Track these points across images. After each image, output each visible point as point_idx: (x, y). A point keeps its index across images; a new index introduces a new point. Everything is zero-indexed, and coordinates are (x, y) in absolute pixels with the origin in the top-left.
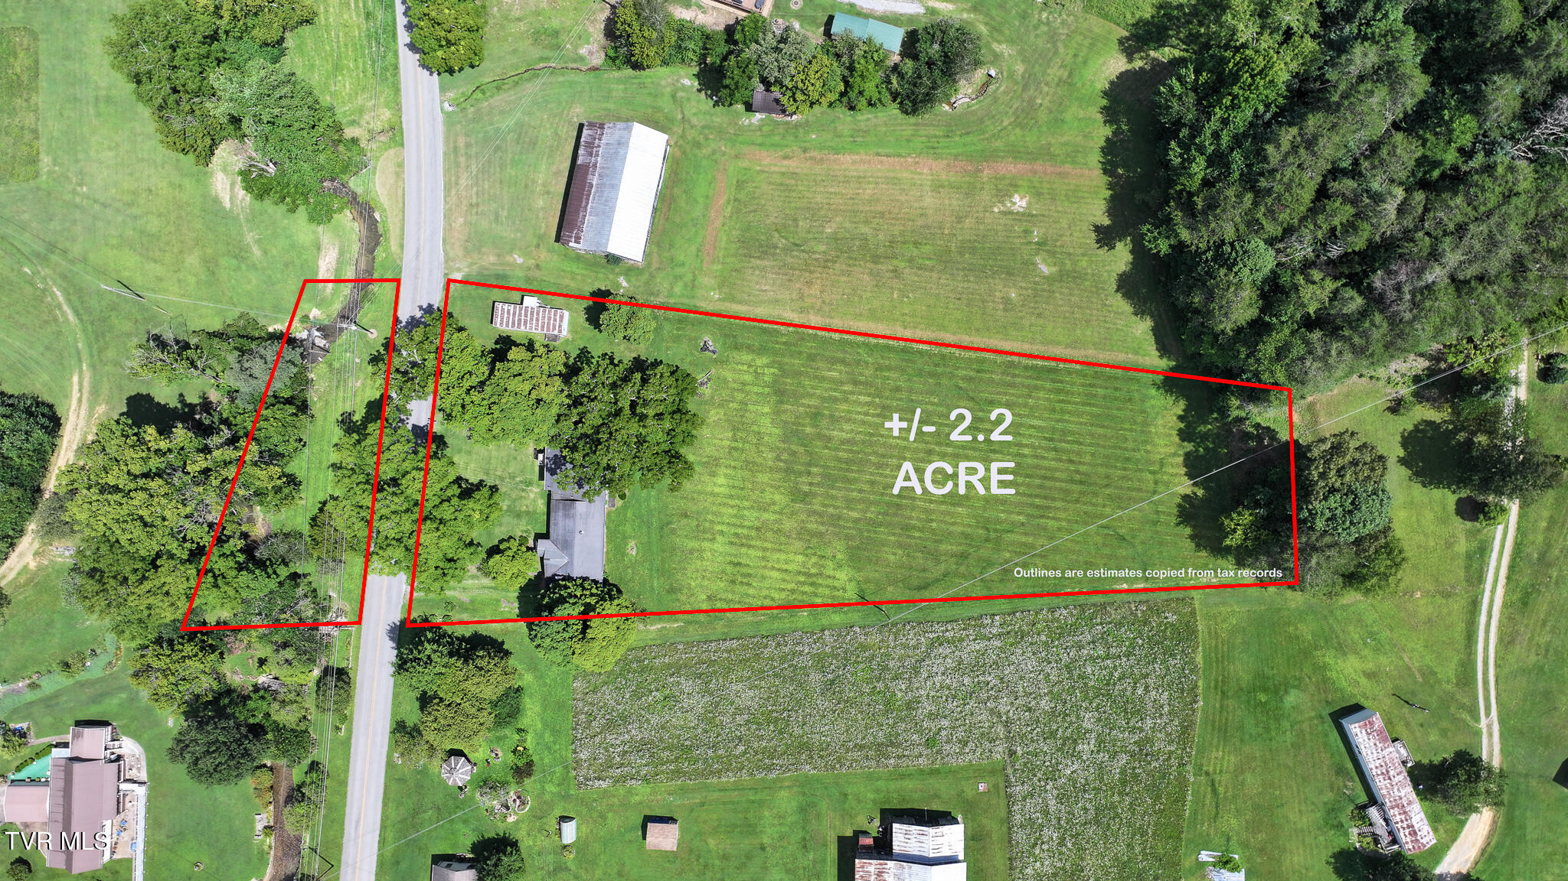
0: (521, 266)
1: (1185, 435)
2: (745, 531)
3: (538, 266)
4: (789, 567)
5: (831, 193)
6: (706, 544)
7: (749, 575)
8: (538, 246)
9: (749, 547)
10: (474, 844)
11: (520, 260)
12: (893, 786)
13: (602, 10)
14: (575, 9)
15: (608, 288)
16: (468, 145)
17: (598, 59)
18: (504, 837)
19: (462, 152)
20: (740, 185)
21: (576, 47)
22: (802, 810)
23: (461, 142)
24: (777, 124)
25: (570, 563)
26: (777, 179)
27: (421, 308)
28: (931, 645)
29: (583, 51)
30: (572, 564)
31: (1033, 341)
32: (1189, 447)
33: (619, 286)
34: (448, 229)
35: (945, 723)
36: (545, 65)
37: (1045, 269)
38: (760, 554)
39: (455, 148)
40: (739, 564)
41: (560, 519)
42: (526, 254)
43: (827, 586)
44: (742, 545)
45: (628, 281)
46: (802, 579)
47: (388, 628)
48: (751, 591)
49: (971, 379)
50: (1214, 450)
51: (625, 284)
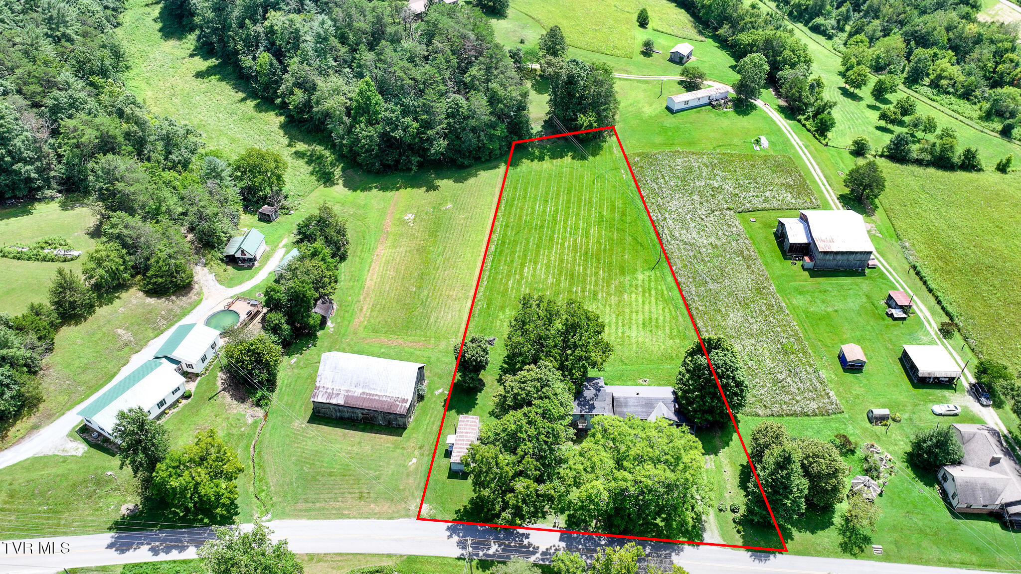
0: (419, 460)
1: (541, 159)
2: (620, 321)
3: (420, 448)
4: (640, 301)
5: (390, 289)
6: (633, 340)
7: (650, 319)
8: (403, 448)
9: (631, 319)
10: (926, 484)
11: (414, 460)
12: (768, 255)
13: (223, 397)
14: (216, 416)
15: (443, 400)
16: (306, 501)
17: (259, 412)
18: (907, 462)
19: (311, 505)
20: (375, 331)
21: (246, 424)
22: (801, 293)
23: (303, 506)
24: (337, 315)
25: (664, 400)
26: (375, 314)
27: (450, 537)
28: (676, 239)
29: (250, 421)
30: (664, 399)
31: (490, 208)
32: (547, 158)
33: (442, 394)
34: (379, 516)
35: (720, 233)
36: (252, 446)
37: (449, 206)
38: (634, 314)
39: (306, 511)
40: (644, 324)
41: (629, 410)
42: (410, 456)
43: (649, 283)
44: (630, 323)
45: (439, 388)
46: (647, 295)
47: (757, 561)
48: (661, 318)
49: (512, 229)
50: (548, 150)
51: (441, 390)
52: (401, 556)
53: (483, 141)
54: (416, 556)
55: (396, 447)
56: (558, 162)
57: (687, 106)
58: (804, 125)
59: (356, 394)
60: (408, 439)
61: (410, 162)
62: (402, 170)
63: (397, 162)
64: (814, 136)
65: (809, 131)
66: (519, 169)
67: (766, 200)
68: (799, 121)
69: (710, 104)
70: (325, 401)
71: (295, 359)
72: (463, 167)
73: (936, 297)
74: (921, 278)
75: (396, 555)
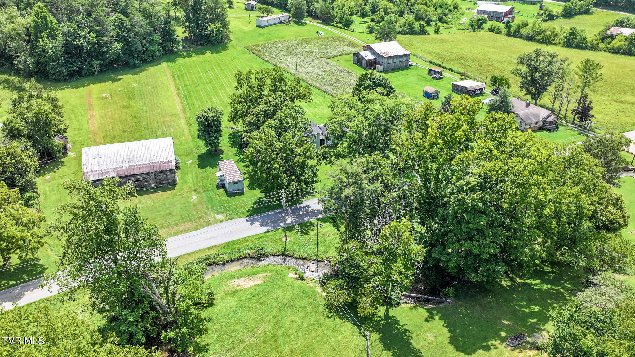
0: (198, 196)
1: (190, 56)
11: (194, 197)
15: (196, 165)
24: (74, 148)
27: (252, 224)
32: (193, 55)
37: (135, 85)
42: (189, 197)
45: (188, 160)
50: (192, 52)
51: (191, 161)
52: (220, 245)
53: (146, 45)
54: (233, 241)
55: (175, 195)
56: (202, 57)
57: (269, 24)
58: (337, 26)
59: (124, 168)
60: (181, 189)
61: (92, 66)
62: (86, 75)
63: (81, 68)
64: (345, 29)
65: (341, 28)
66: (177, 63)
67: (339, 51)
68: (333, 25)
69: (281, 22)
70: (97, 179)
71: (49, 177)
72: (135, 66)
73: (450, 69)
74: (437, 65)
75: (216, 246)
